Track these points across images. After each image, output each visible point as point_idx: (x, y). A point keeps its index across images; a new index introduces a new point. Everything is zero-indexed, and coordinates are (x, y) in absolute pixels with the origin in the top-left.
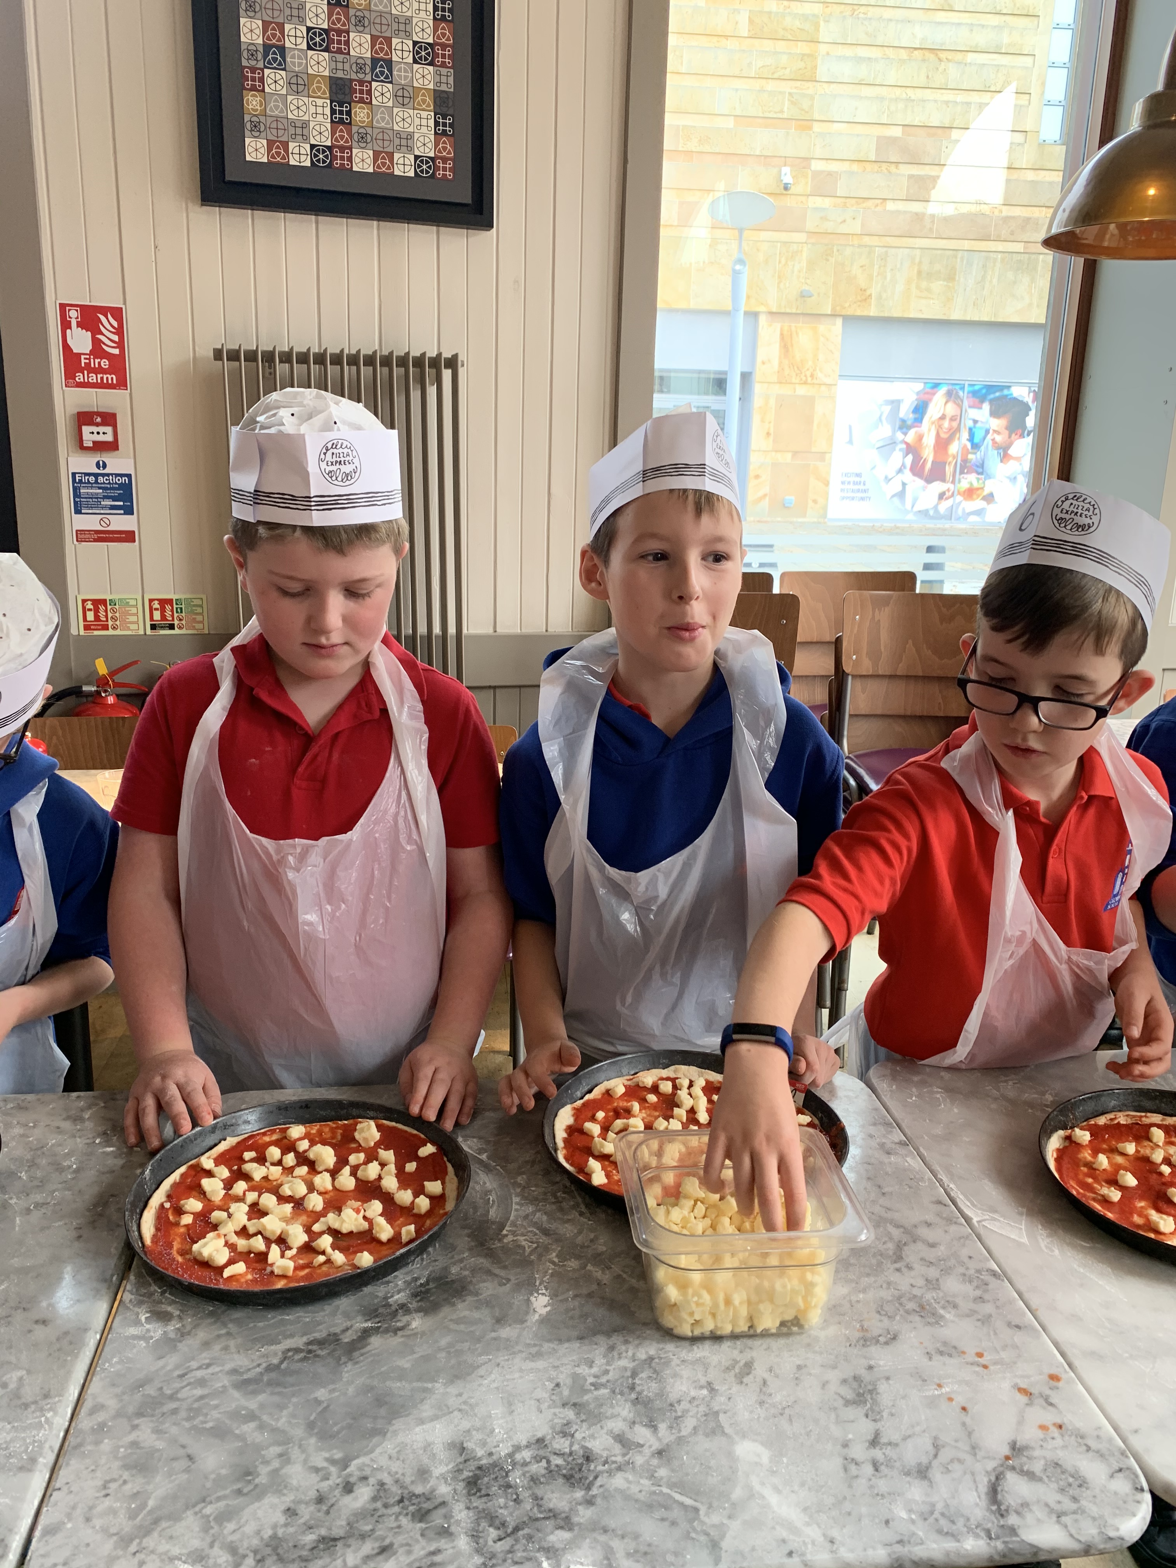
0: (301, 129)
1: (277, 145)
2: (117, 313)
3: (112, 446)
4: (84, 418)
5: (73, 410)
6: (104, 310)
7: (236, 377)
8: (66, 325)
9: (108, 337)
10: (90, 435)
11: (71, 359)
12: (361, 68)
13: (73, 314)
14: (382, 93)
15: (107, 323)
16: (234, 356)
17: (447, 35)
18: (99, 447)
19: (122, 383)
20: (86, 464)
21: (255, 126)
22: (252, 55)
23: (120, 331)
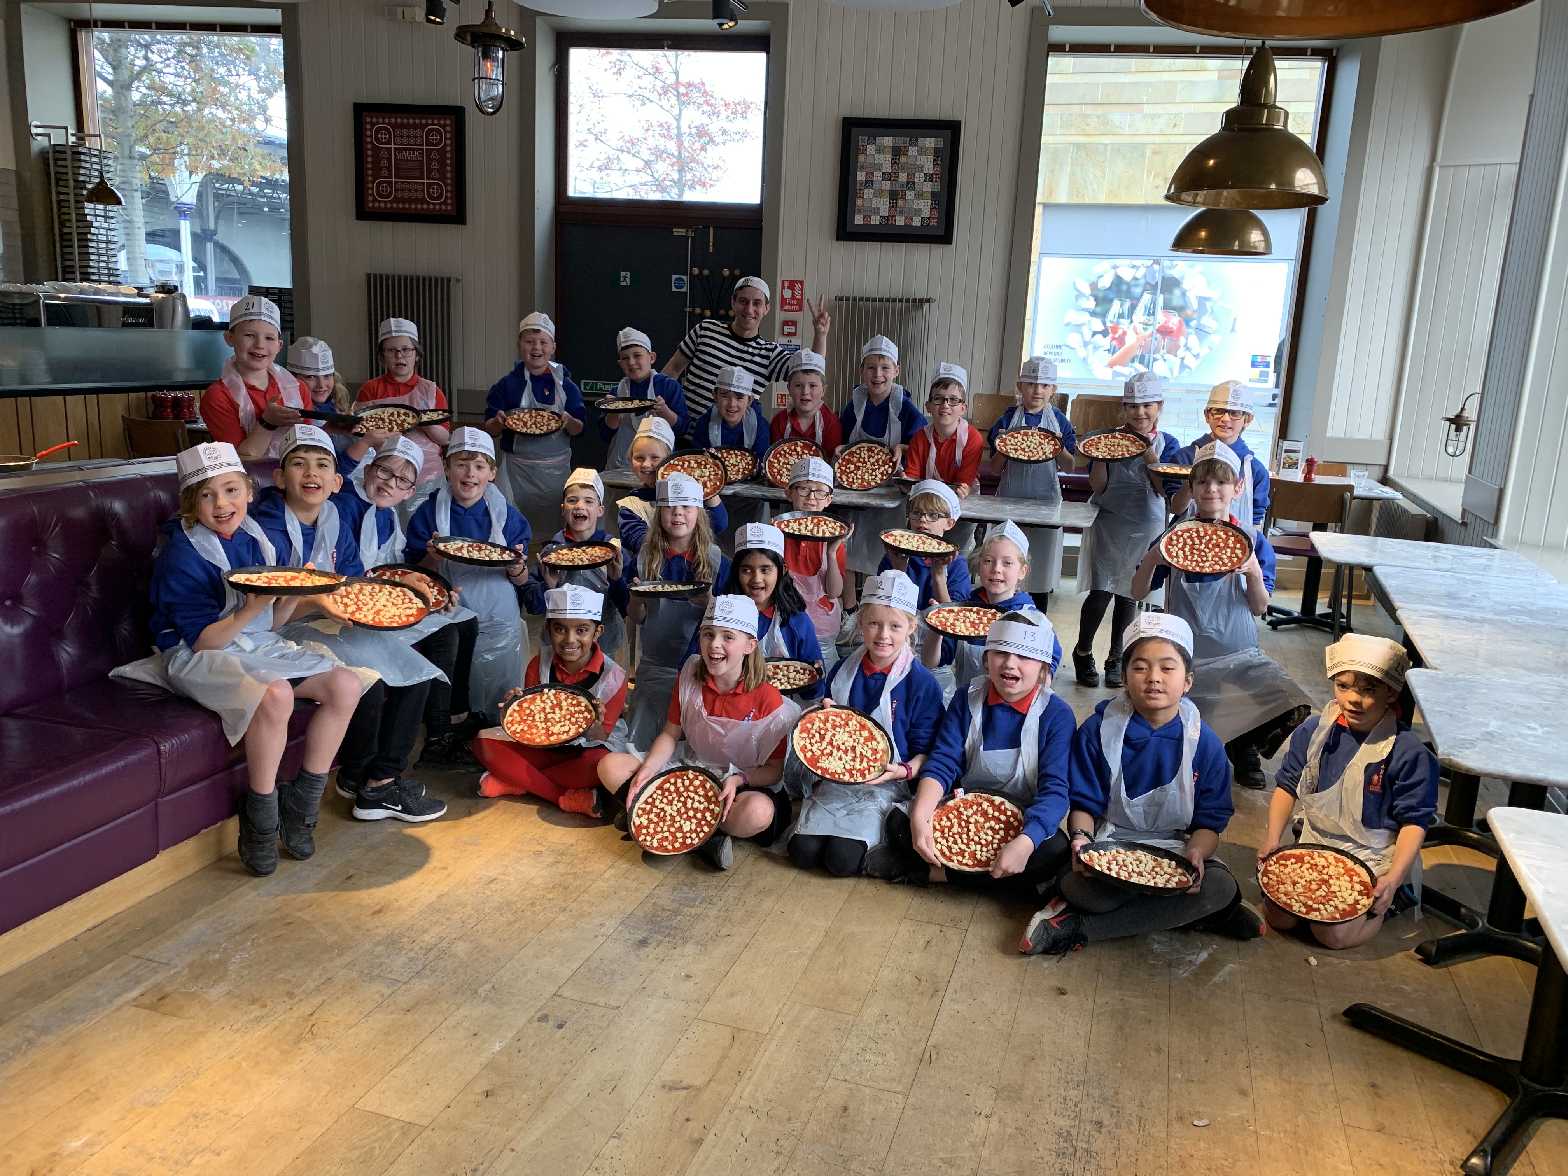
0: (877, 211)
1: (867, 217)
2: (802, 283)
3: (794, 334)
4: (786, 323)
5: (782, 320)
6: (797, 282)
7: (840, 307)
8: (783, 288)
9: (798, 292)
10: (787, 329)
11: (783, 300)
12: (902, 185)
13: (786, 284)
14: (910, 194)
15: (798, 287)
16: (841, 299)
17: (938, 170)
18: (790, 334)
19: (800, 310)
20: (784, 340)
21: (860, 211)
22: (861, 184)
23: (802, 290)
